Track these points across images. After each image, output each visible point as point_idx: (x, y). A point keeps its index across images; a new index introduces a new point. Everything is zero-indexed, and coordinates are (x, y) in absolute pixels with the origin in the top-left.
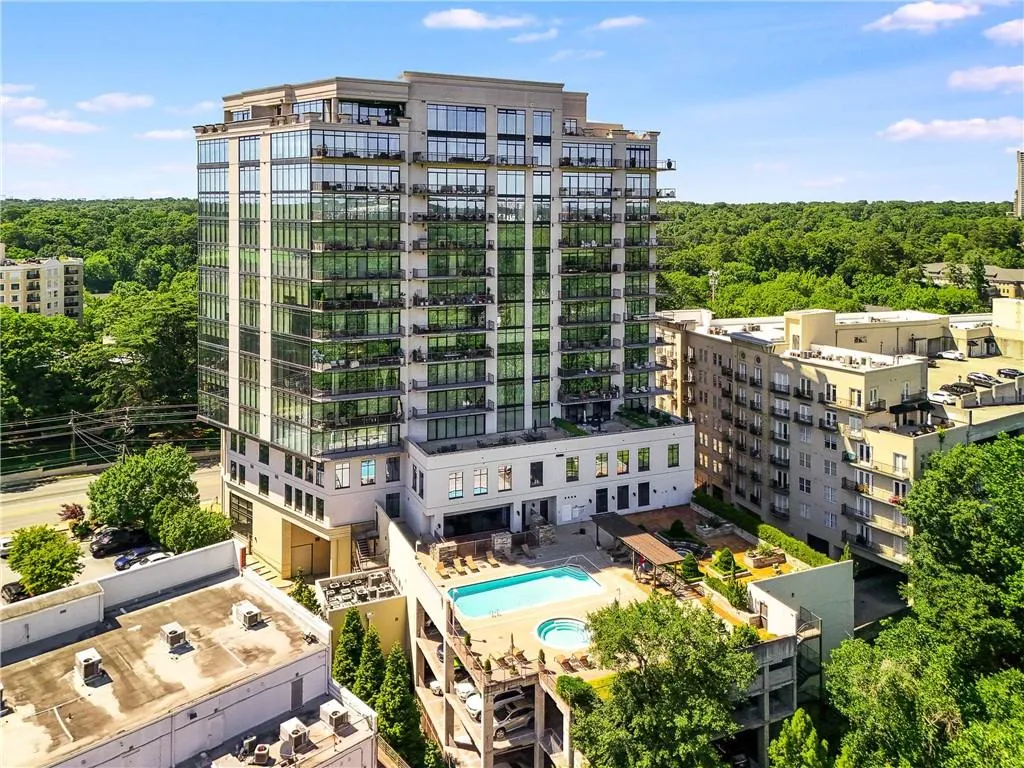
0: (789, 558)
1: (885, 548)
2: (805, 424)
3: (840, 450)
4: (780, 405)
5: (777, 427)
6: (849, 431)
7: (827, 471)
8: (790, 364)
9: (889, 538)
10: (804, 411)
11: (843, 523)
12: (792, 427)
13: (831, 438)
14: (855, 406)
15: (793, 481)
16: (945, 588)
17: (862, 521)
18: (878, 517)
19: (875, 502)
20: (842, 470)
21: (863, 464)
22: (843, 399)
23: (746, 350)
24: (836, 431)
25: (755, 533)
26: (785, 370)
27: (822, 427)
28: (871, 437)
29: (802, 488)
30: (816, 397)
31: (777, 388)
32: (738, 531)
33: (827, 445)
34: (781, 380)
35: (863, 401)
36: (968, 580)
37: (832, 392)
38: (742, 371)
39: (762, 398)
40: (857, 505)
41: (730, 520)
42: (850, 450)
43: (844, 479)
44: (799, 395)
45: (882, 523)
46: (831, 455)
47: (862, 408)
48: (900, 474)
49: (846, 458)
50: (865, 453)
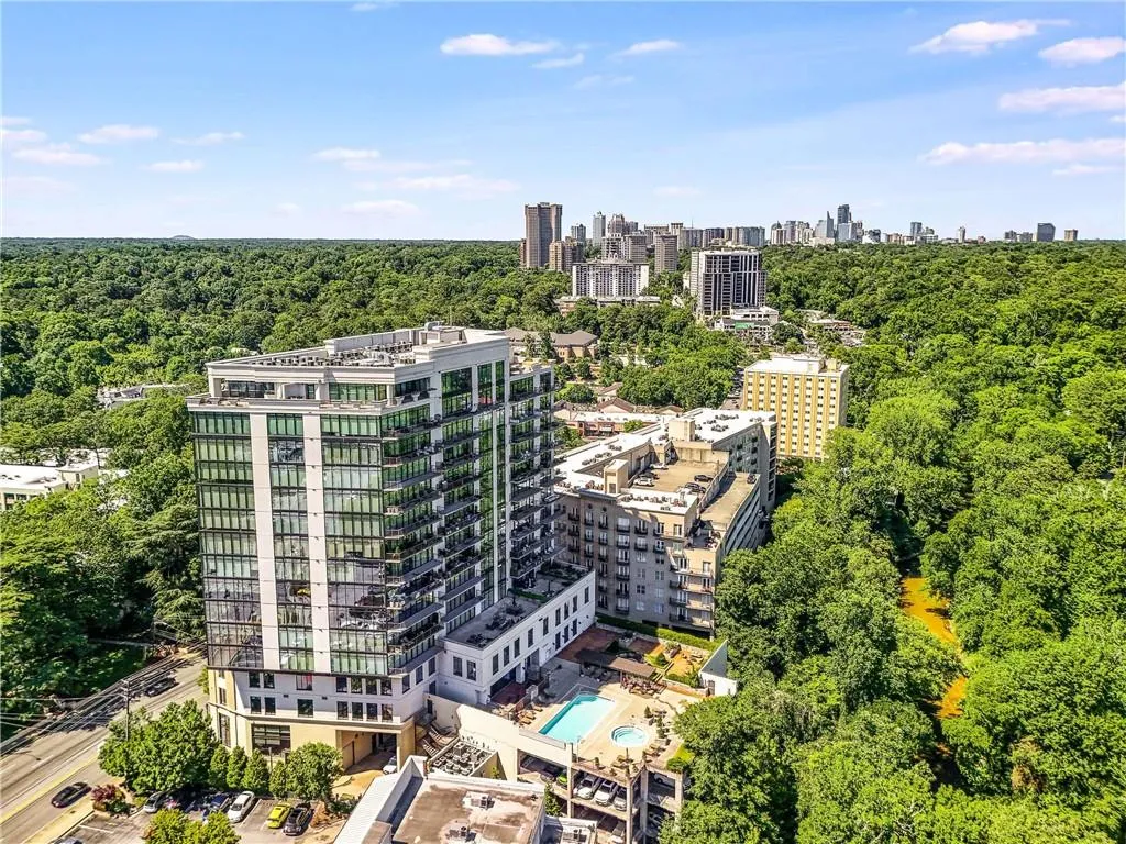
0: (682, 646)
1: (695, 619)
2: (642, 550)
3: (666, 565)
4: (622, 539)
5: (620, 554)
6: (673, 552)
7: (657, 578)
8: (630, 512)
9: (699, 613)
10: (641, 541)
11: (669, 609)
12: (632, 552)
13: (661, 557)
14: (677, 535)
15: (632, 588)
16: (746, 637)
17: (682, 606)
18: (692, 602)
19: (690, 593)
20: (668, 577)
21: (683, 570)
22: (669, 531)
23: (593, 503)
24: (664, 553)
25: (654, 635)
26: (626, 516)
27: (655, 551)
28: (689, 553)
29: (639, 591)
30: (650, 531)
31: (620, 528)
32: (641, 636)
33: (658, 561)
34: (623, 523)
35: (683, 532)
36: (755, 630)
37: (661, 527)
38: (589, 517)
39: (609, 536)
40: (679, 596)
41: (634, 630)
42: (674, 563)
43: (671, 582)
44: (638, 532)
45: (695, 604)
46: (661, 568)
47: (682, 536)
48: (708, 574)
49: (672, 569)
50: (684, 562)
